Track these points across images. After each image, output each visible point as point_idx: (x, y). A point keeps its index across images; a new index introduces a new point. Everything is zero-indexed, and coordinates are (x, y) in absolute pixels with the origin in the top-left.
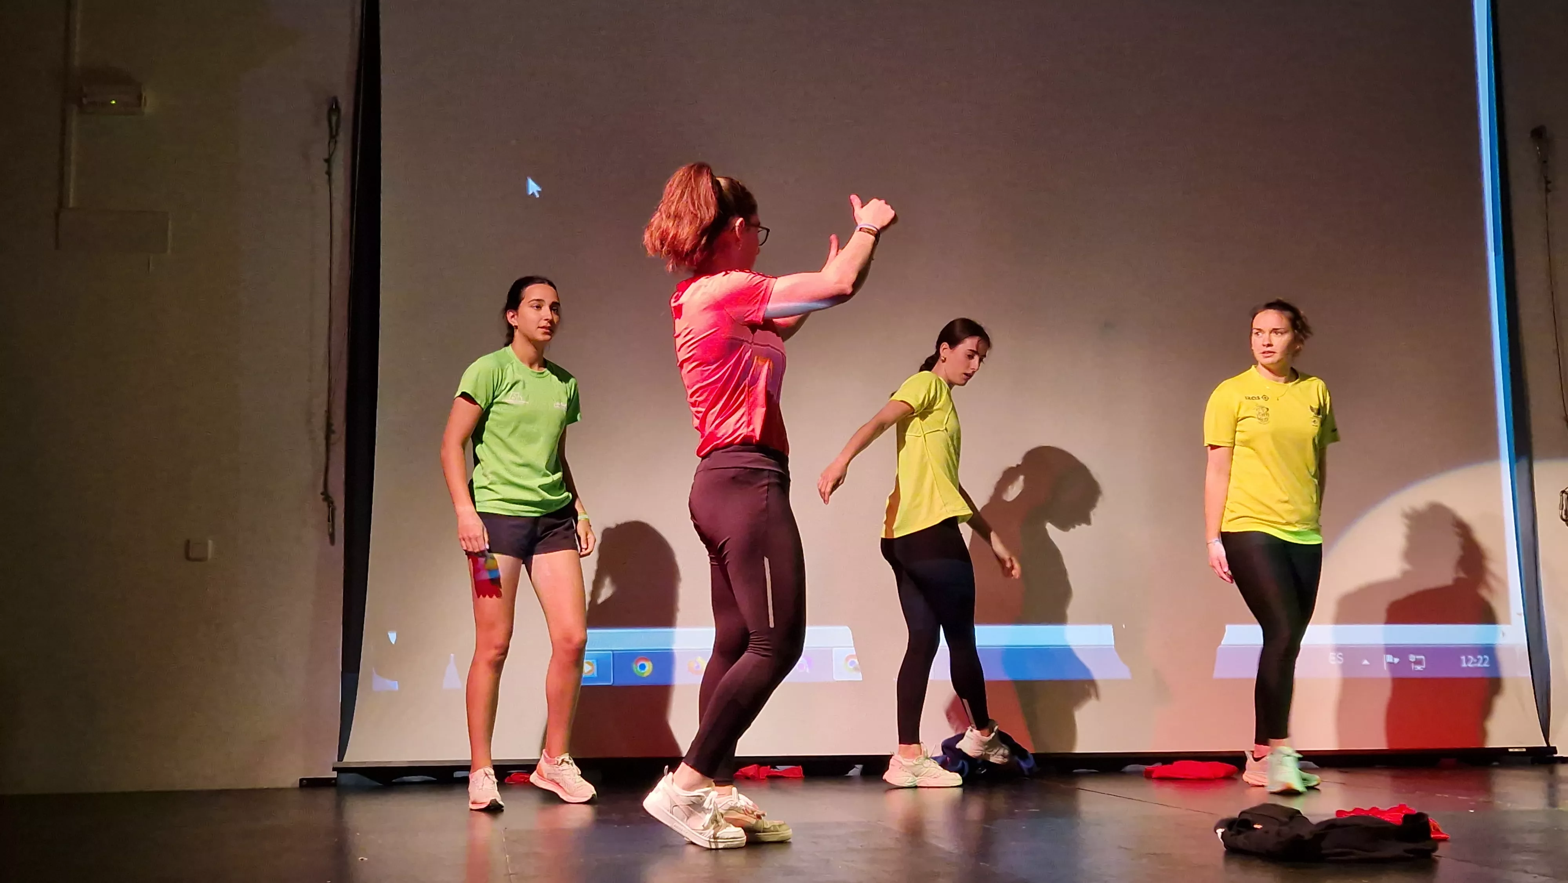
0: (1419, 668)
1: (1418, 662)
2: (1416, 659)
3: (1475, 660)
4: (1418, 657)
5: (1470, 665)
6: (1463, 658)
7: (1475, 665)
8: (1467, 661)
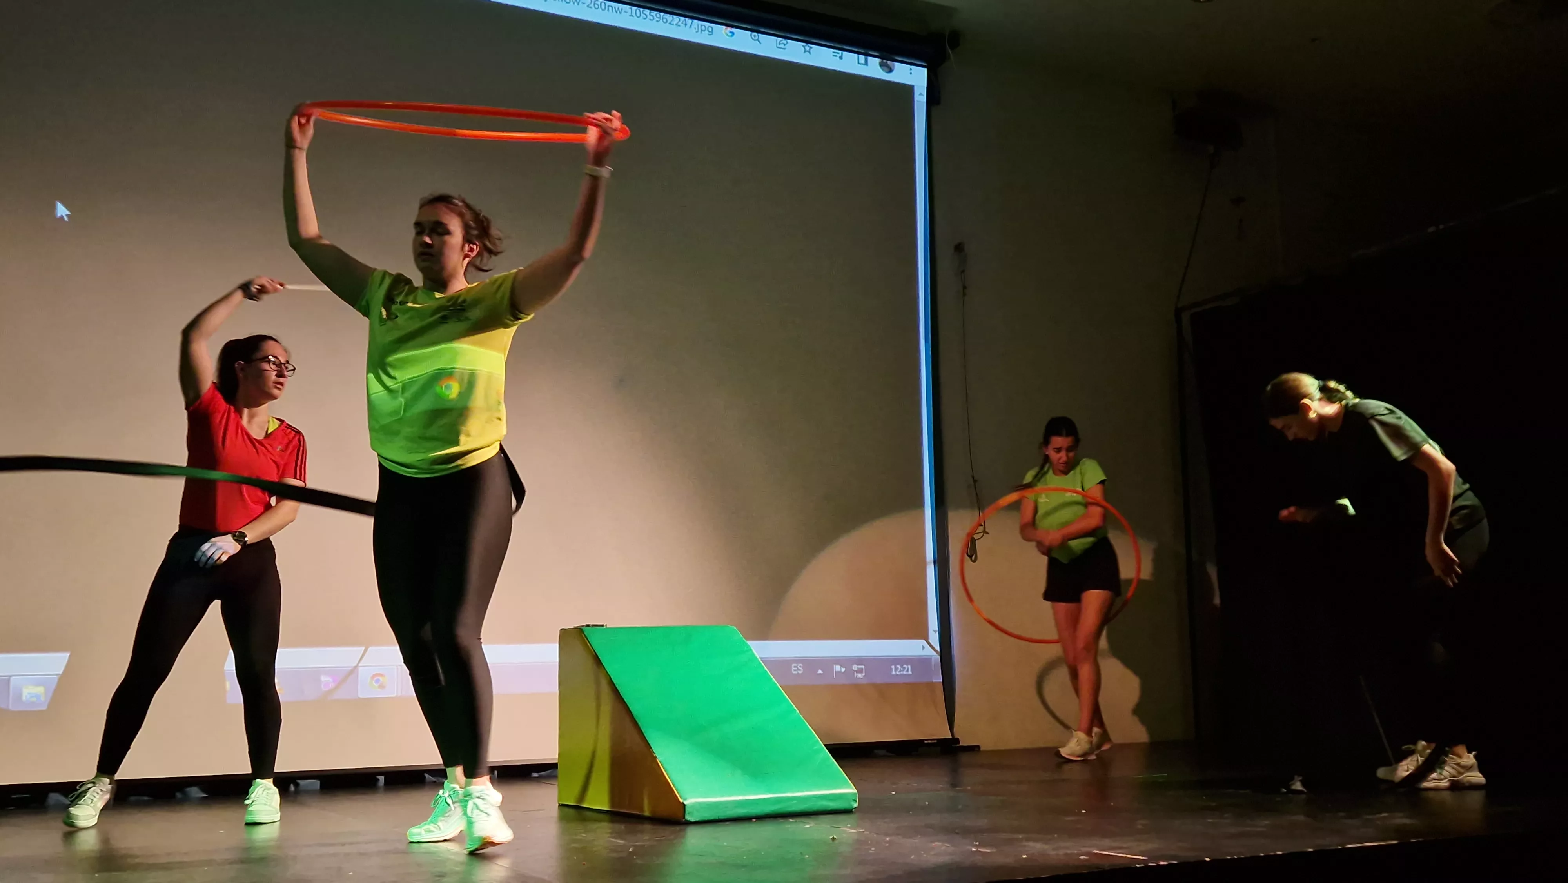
0: (860, 675)
1: (860, 671)
2: (858, 668)
3: (902, 669)
4: (860, 667)
5: (897, 673)
6: (893, 667)
7: (902, 673)
8: (896, 669)
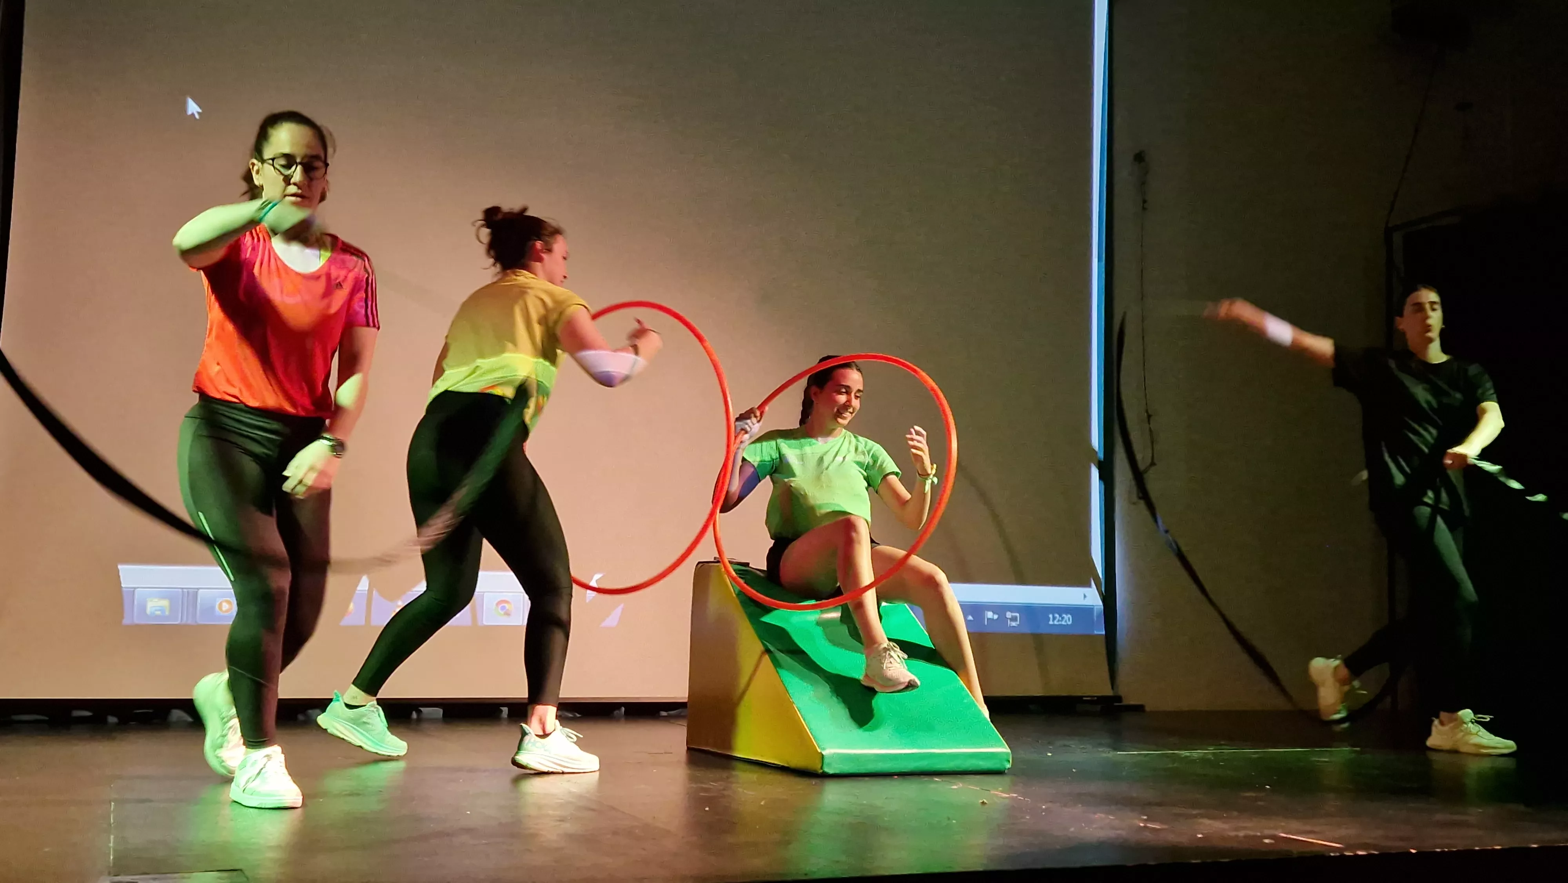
0: (1014, 624)
1: (1014, 619)
2: (1012, 616)
3: (1060, 619)
4: (1014, 614)
5: (1056, 622)
6: (1051, 616)
7: (1061, 623)
8: (1054, 618)
